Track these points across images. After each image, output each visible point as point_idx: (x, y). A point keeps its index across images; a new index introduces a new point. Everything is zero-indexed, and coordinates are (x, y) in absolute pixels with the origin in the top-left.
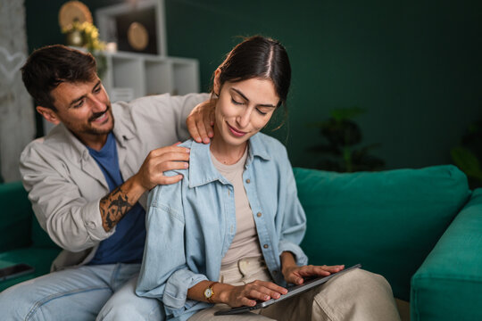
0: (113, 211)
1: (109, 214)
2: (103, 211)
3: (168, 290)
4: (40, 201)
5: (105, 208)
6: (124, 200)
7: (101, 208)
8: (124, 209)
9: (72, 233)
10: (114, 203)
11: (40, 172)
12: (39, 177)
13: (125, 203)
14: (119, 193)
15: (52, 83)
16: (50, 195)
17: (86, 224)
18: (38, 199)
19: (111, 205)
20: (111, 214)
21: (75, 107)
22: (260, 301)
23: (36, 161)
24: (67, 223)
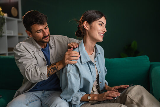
0: (51, 71)
1: (49, 72)
2: (48, 70)
3: (74, 99)
4: (23, 63)
5: (49, 69)
6: (56, 68)
7: (47, 69)
8: (55, 71)
9: (35, 75)
10: (52, 68)
11: (24, 53)
12: (24, 54)
13: (56, 69)
14: (55, 65)
15: (32, 23)
16: (27, 61)
17: (41, 73)
18: (23, 62)
19: (51, 69)
20: (50, 72)
21: (38, 33)
22: (114, 98)
23: (23, 49)
24: (33, 72)
